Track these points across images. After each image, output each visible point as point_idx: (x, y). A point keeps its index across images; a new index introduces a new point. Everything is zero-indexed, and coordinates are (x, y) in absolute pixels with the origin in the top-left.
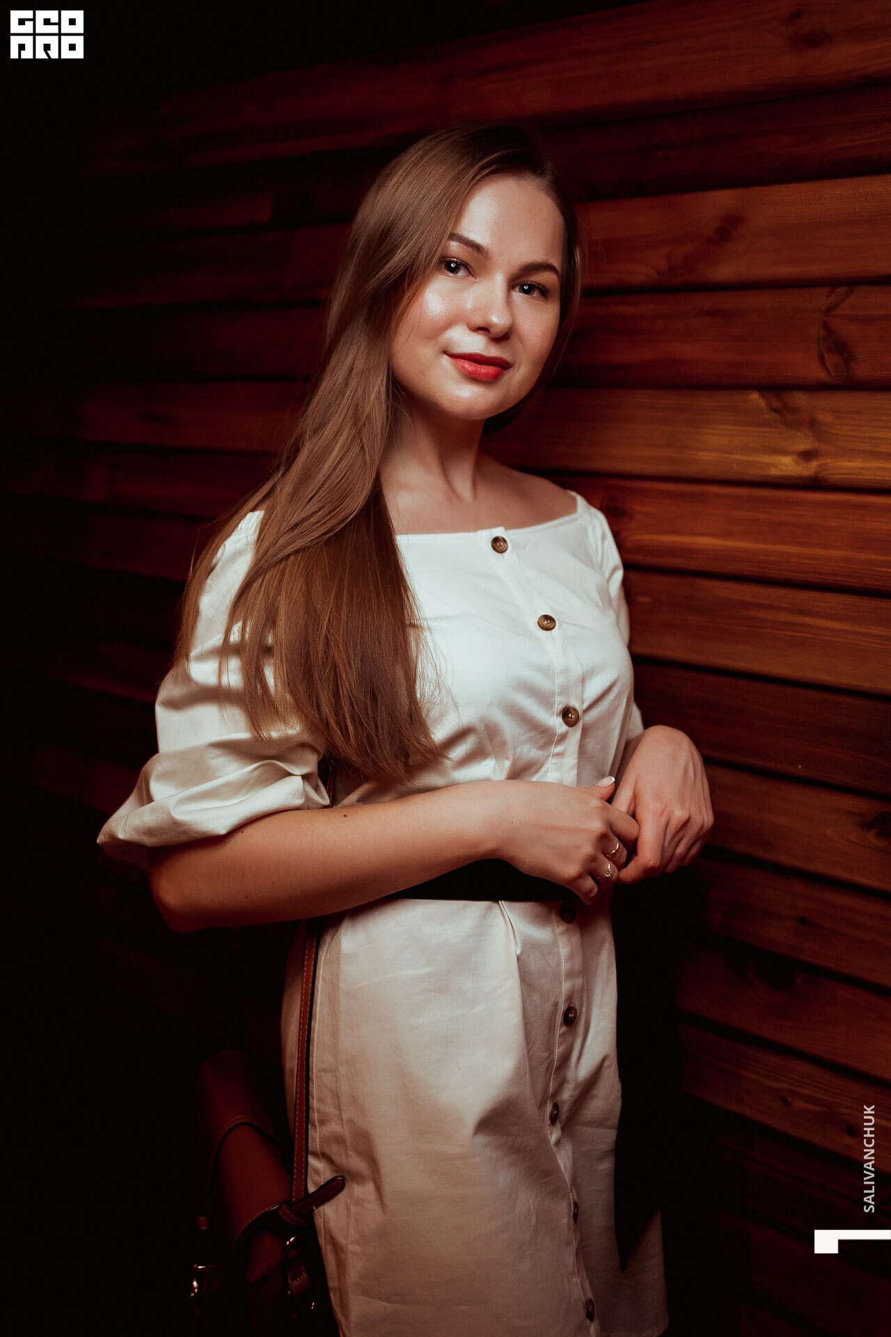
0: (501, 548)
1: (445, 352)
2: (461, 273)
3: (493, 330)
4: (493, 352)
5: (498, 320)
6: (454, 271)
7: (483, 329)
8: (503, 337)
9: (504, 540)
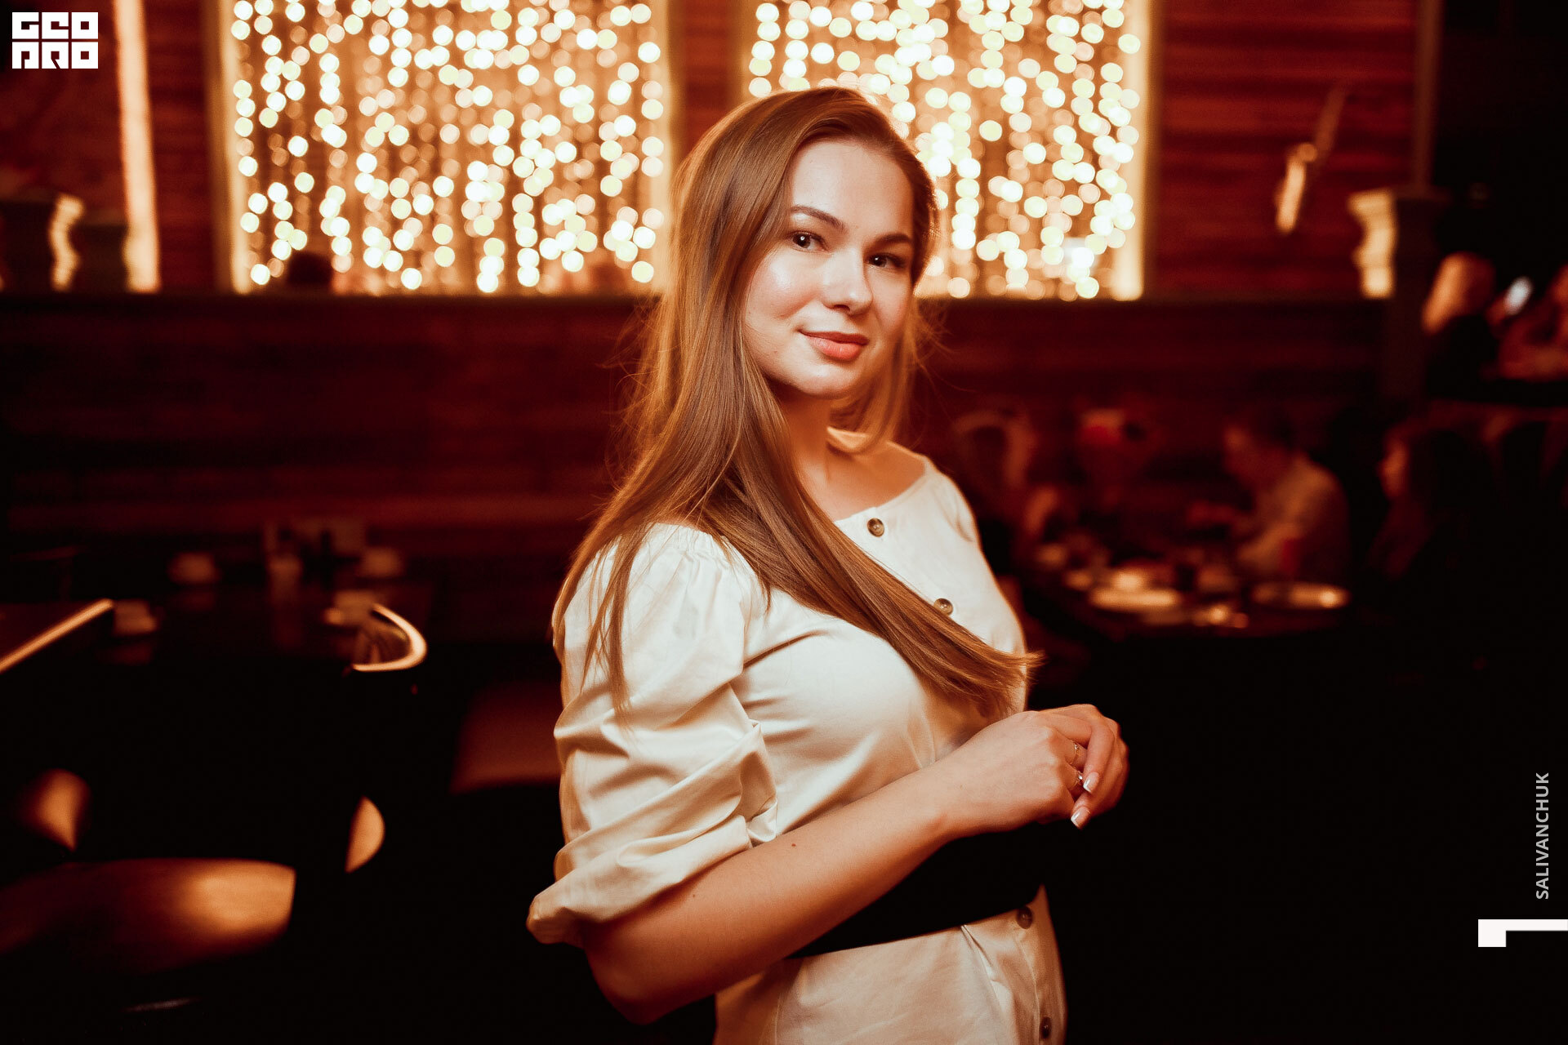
0: (878, 531)
1: (800, 331)
2: (813, 246)
3: (853, 309)
4: (851, 329)
5: (858, 296)
6: (803, 244)
7: (842, 307)
8: (859, 314)
9: (880, 522)
